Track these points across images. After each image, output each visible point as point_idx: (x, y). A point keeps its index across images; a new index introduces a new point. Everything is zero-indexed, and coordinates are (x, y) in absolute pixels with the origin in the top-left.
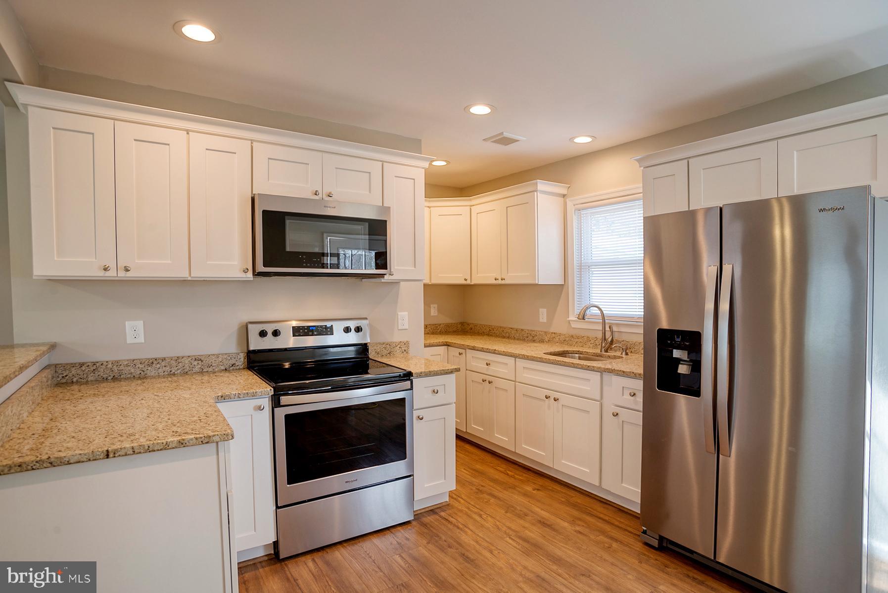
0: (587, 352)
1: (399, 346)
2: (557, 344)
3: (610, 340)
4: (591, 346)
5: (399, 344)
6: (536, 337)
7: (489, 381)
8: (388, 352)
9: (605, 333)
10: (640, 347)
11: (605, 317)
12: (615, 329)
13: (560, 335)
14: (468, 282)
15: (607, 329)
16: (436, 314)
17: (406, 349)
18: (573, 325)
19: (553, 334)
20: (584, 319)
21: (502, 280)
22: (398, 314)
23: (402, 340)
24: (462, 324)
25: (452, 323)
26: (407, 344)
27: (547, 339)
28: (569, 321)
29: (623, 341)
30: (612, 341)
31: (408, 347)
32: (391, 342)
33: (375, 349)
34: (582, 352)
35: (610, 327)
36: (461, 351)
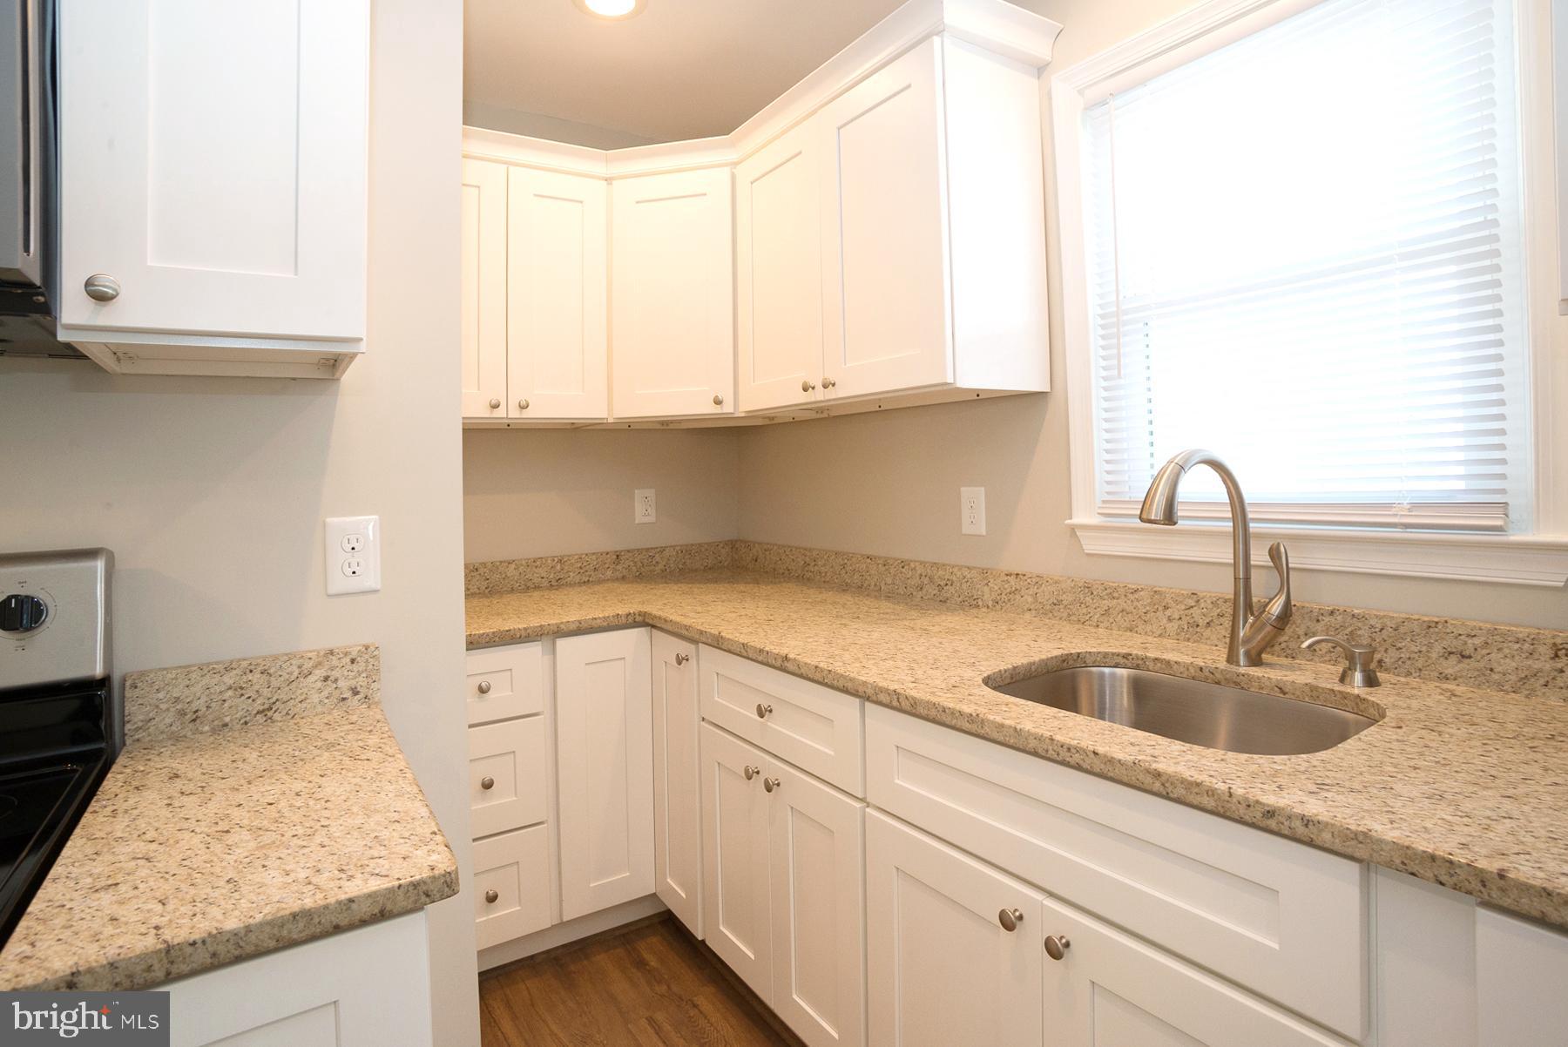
0: (1168, 663)
1: (319, 673)
2: (1028, 616)
3: (1276, 608)
4: (1172, 627)
5: (318, 665)
6: (952, 590)
7: (766, 782)
8: (258, 706)
9: (1247, 579)
10: (1430, 646)
11: (1248, 509)
12: (1296, 559)
13: (1039, 580)
14: (728, 408)
15: (1259, 556)
16: (652, 519)
17: (361, 681)
18: (1091, 545)
19: (1012, 579)
20: (1170, 517)
21: (825, 386)
22: (324, 524)
23: (336, 643)
24: (733, 544)
25: (708, 544)
26: (365, 659)
27: (988, 597)
28: (1073, 529)
29: (1332, 613)
30: (1286, 615)
31: (373, 674)
32: (275, 658)
33: (177, 700)
34: (1144, 659)
35: (1274, 553)
36: (684, 648)
